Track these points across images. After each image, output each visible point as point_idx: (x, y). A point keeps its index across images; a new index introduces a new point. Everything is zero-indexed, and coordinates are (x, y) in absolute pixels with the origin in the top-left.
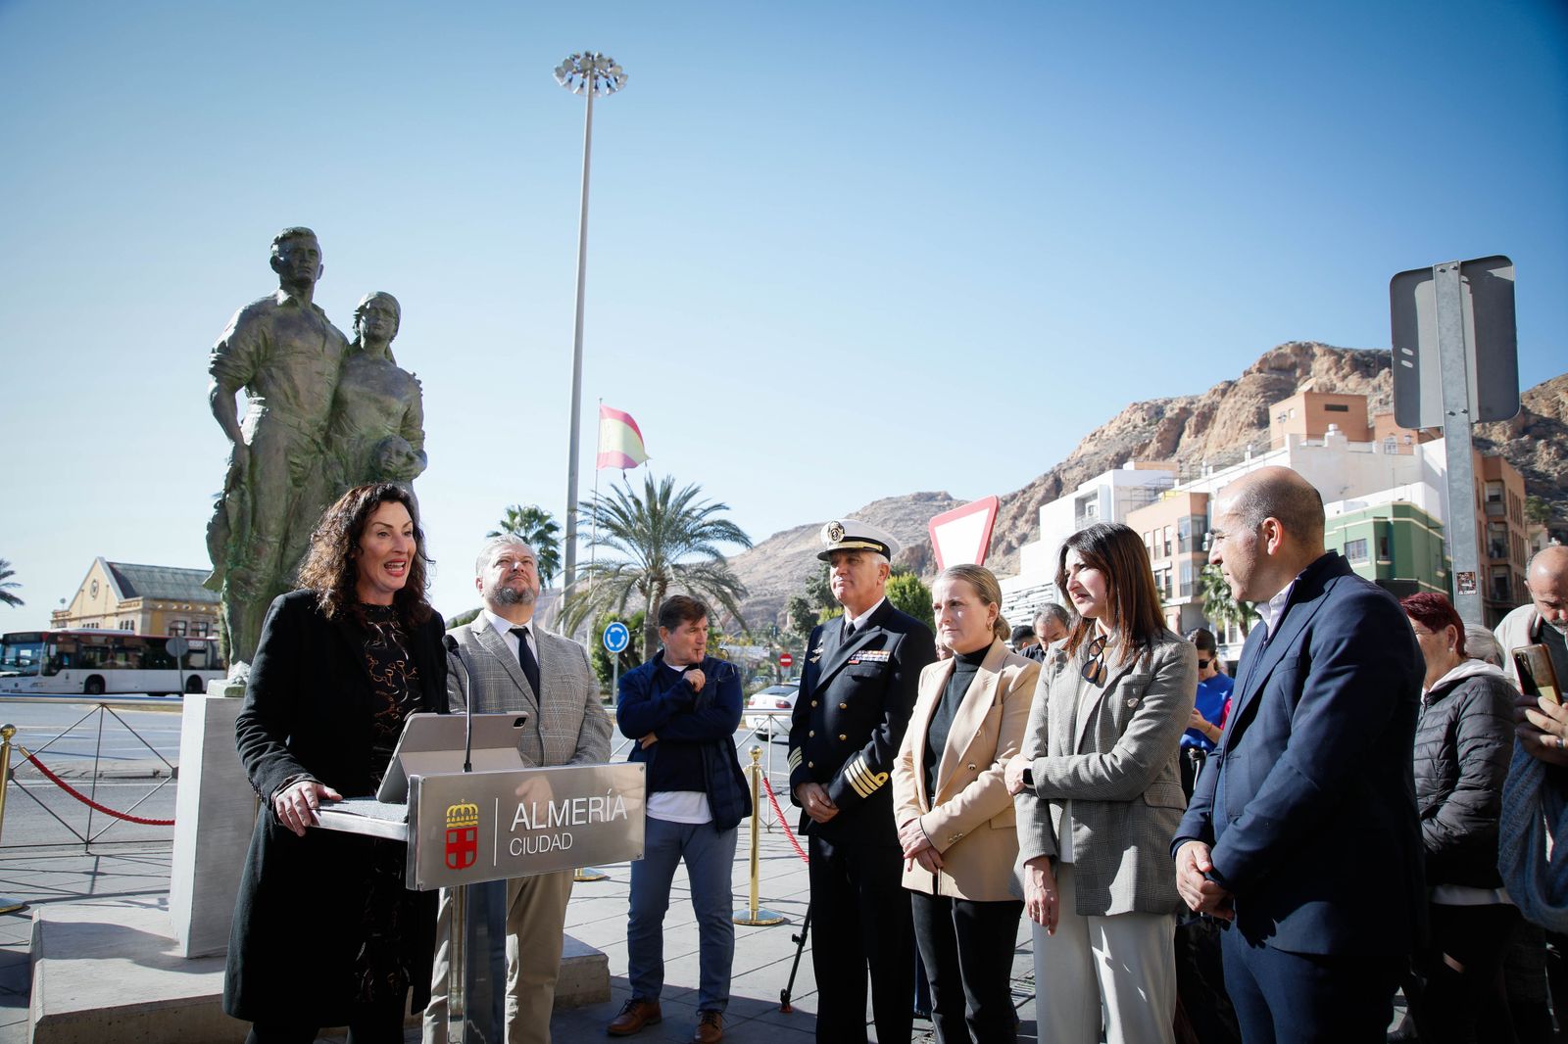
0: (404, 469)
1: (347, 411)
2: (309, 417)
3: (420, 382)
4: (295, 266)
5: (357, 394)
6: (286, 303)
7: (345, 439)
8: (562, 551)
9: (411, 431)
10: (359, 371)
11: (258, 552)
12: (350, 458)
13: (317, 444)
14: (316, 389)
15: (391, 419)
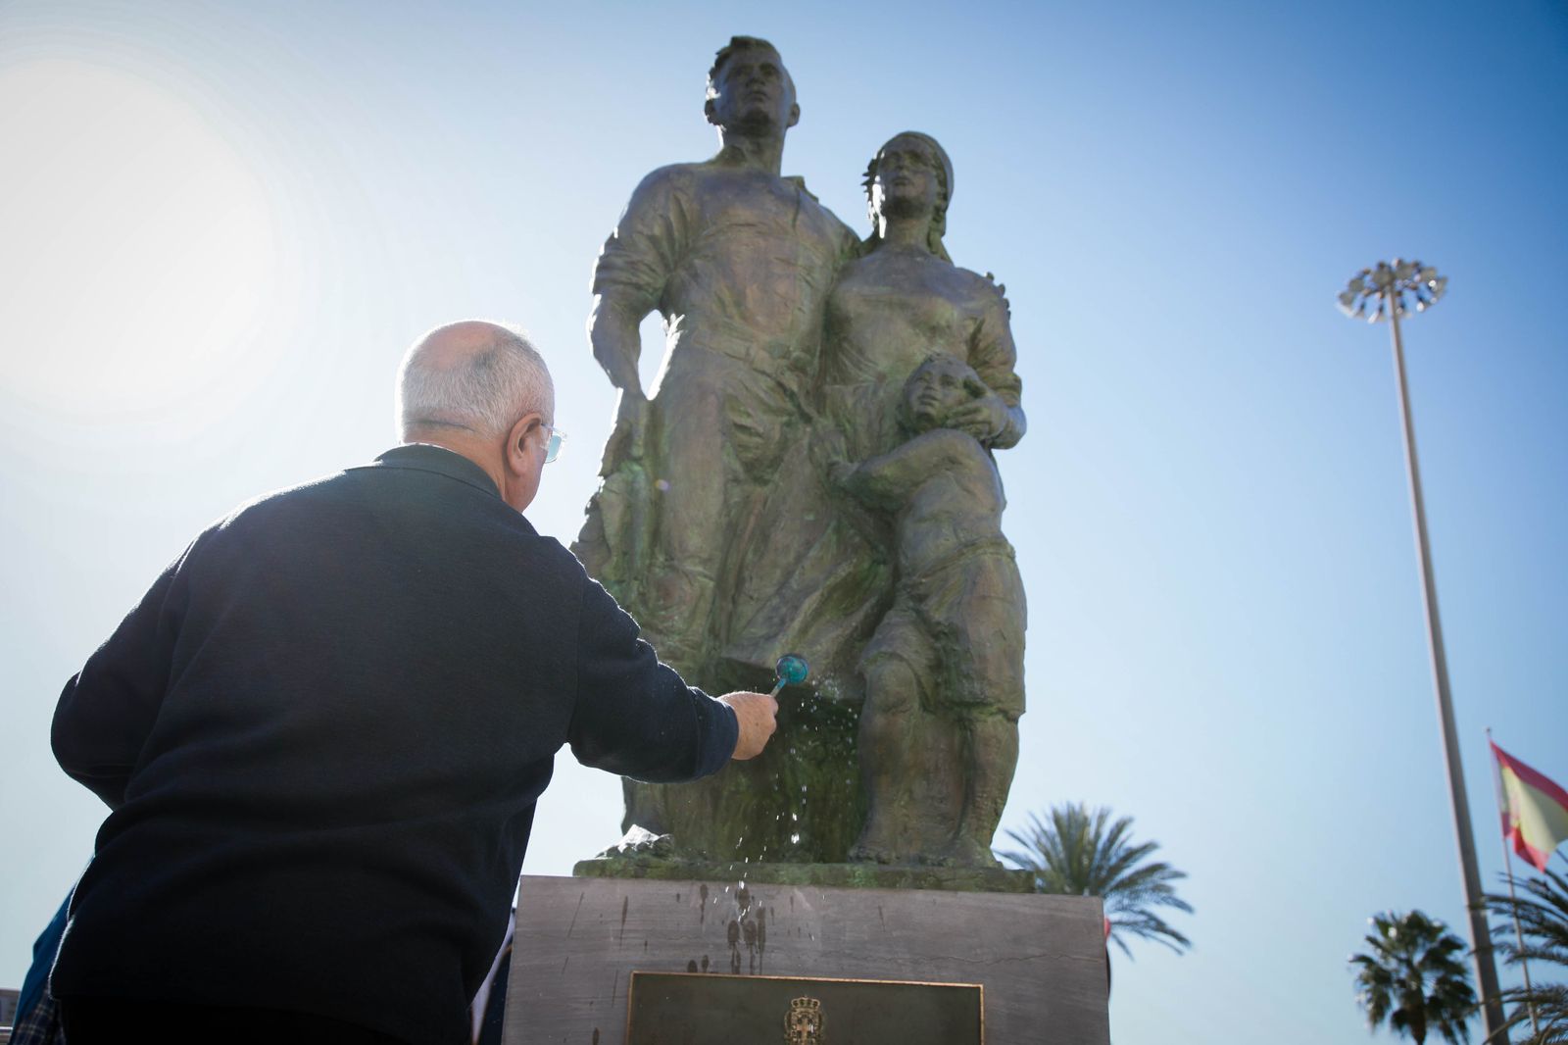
0: (961, 408)
1: (851, 337)
2: (765, 338)
3: (1002, 288)
5: (866, 301)
7: (850, 388)
8: (1474, 981)
9: (990, 371)
10: (870, 269)
11: (665, 591)
12: (861, 421)
13: (792, 396)
14: (782, 288)
15: (941, 342)
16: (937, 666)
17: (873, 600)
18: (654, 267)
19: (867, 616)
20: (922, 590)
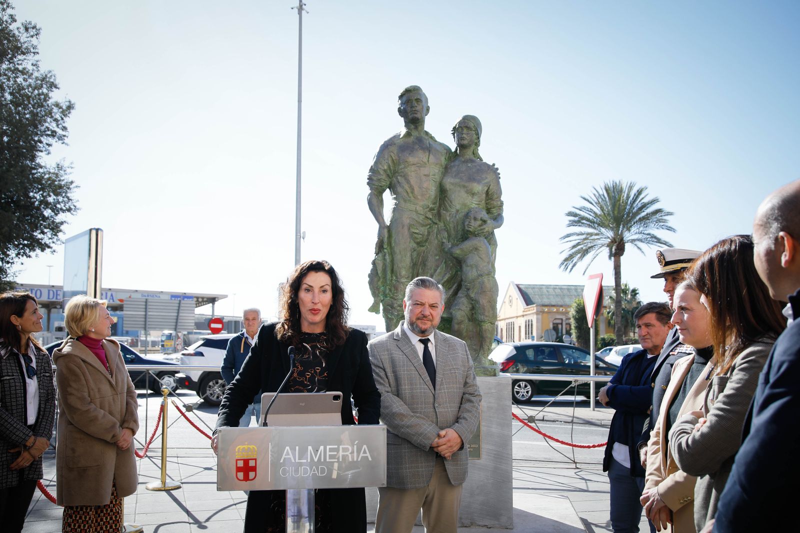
0: (479, 229)
1: (448, 196)
2: (421, 203)
3: (497, 169)
4: (408, 111)
5: (452, 184)
6: (405, 136)
7: (448, 214)
9: (492, 202)
10: (454, 169)
11: (396, 289)
12: (452, 226)
13: (430, 219)
14: (425, 185)
15: (475, 197)
16: (473, 308)
17: (456, 285)
18: (386, 179)
19: (454, 290)
20: (468, 287)
